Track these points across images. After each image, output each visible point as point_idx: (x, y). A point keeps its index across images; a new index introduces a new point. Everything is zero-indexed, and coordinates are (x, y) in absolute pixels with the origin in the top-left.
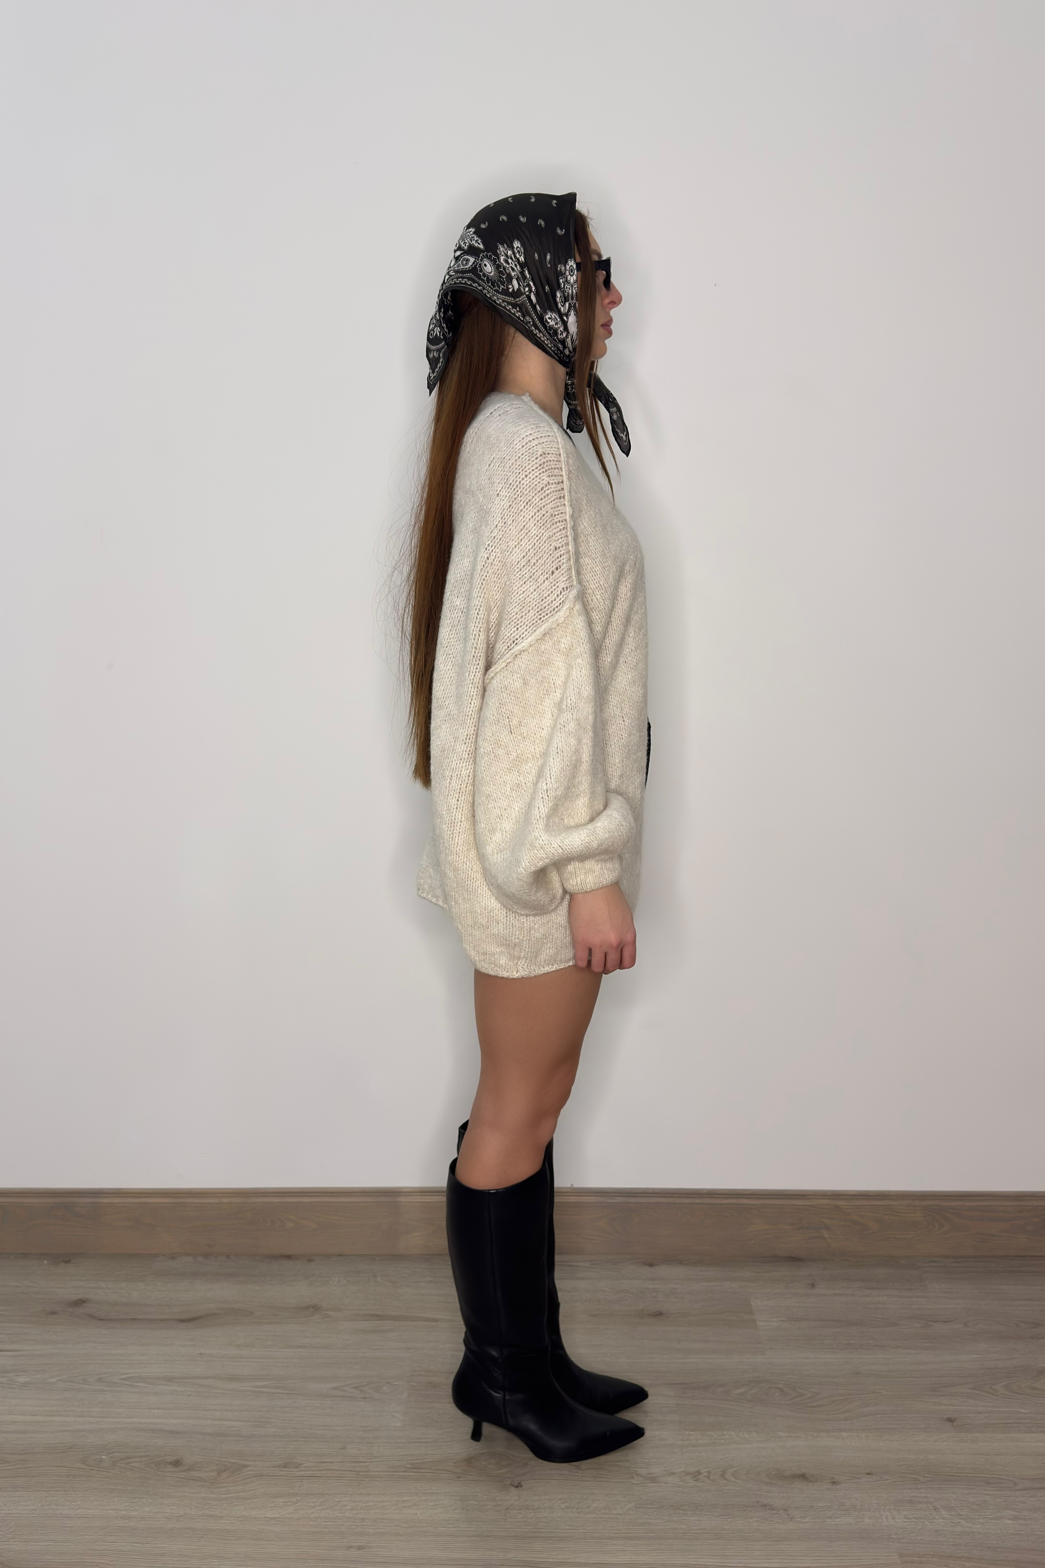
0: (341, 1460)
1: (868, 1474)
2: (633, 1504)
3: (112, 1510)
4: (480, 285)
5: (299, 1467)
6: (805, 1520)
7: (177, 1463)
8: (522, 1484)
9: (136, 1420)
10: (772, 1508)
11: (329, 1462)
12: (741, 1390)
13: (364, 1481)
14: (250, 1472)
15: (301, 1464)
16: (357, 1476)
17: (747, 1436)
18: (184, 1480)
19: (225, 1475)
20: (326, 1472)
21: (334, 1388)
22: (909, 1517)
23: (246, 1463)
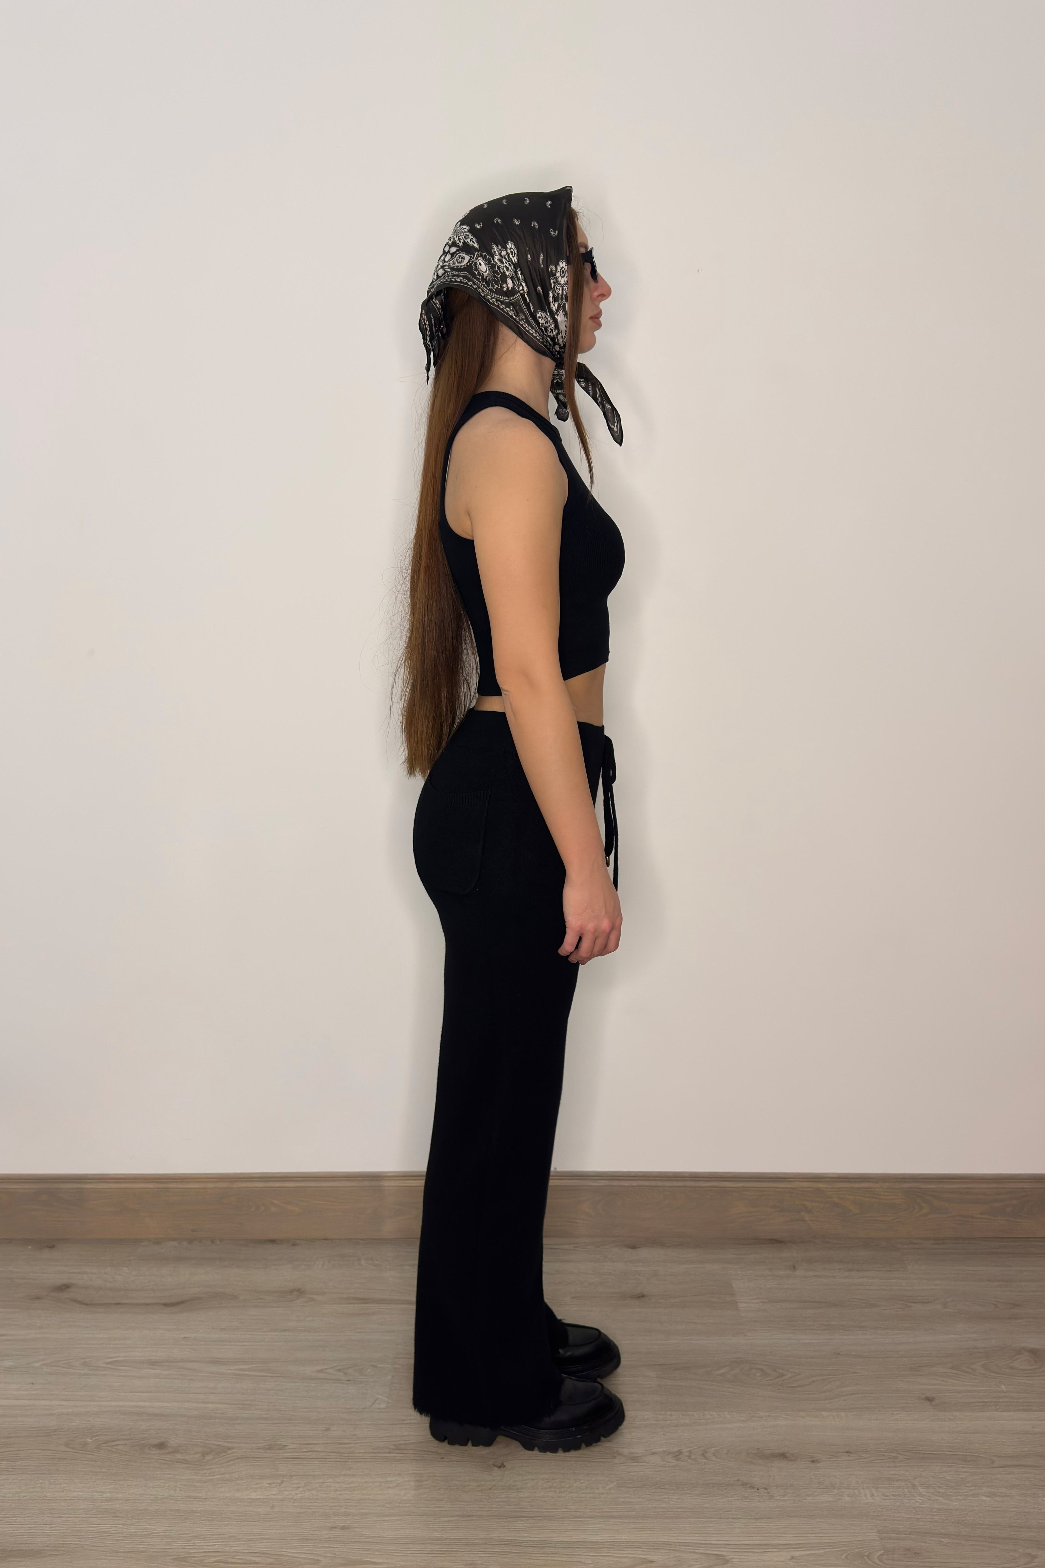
0: (325, 1442)
1: (847, 1452)
2: (615, 1483)
3: (97, 1492)
4: (475, 284)
5: (283, 1449)
6: (786, 1498)
7: (162, 1446)
8: (504, 1464)
9: (121, 1403)
10: (753, 1487)
11: (313, 1444)
12: (722, 1371)
13: (348, 1462)
15: (285, 1446)
16: (342, 1457)
17: (728, 1416)
18: (170, 1462)
19: (208, 1458)
20: (310, 1454)
21: (321, 1371)
22: (888, 1494)
23: (232, 1445)
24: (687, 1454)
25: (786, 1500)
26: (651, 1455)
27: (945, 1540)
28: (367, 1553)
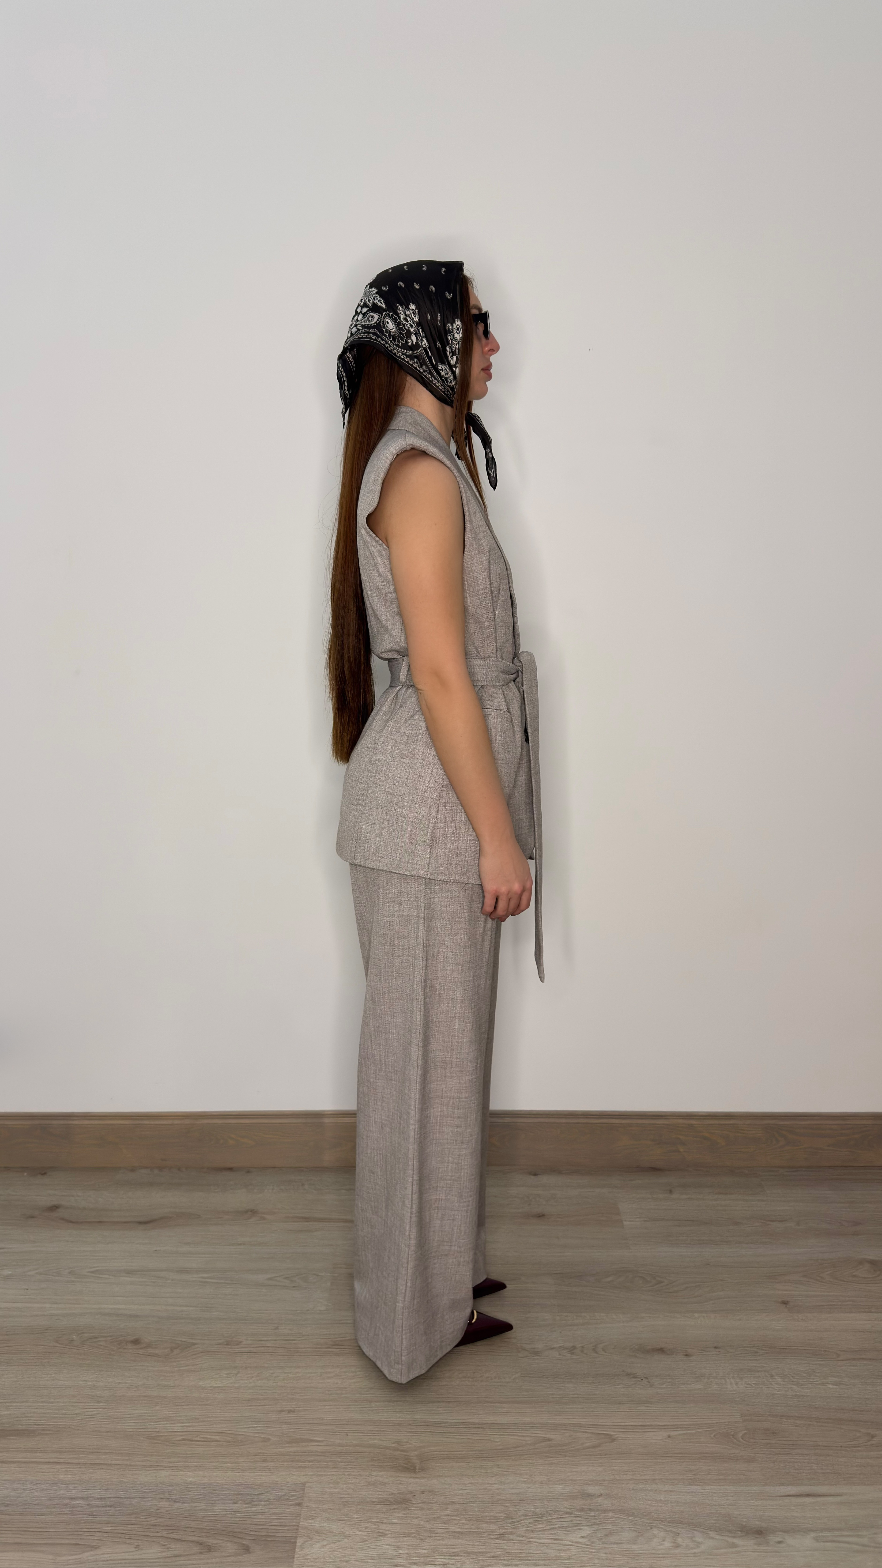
0: (274, 1339)
1: (715, 1347)
2: (519, 1373)
3: (82, 1381)
4: (383, 340)
5: (238, 1345)
6: (663, 1387)
7: (136, 1342)
9: (102, 1306)
11: (264, 1340)
12: (609, 1279)
13: (294, 1355)
14: (198, 1349)
15: (241, 1342)
16: (289, 1352)
17: (614, 1317)
18: (142, 1356)
19: (175, 1352)
20: (262, 1349)
21: (269, 1279)
22: (751, 1383)
23: (194, 1341)
24: (581, 1349)
26: (549, 1350)
27: (799, 1422)
28: (310, 1432)
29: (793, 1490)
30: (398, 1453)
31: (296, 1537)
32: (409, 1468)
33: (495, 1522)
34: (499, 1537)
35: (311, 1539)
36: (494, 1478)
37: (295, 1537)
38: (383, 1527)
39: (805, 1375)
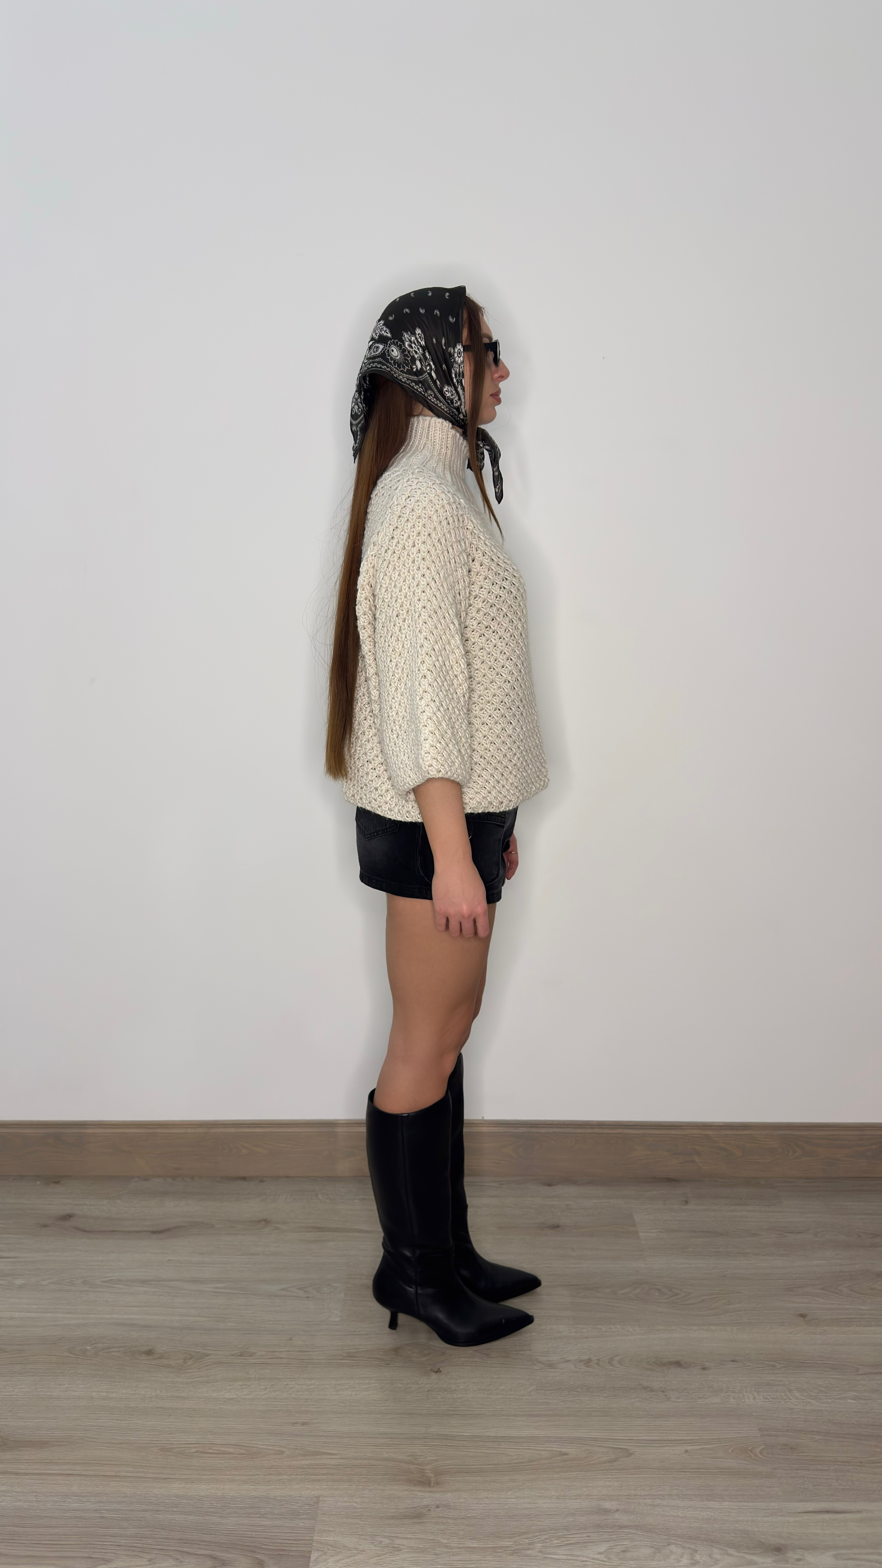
0: (288, 1349)
1: (732, 1361)
2: (535, 1386)
3: (95, 1392)
4: (388, 367)
5: (252, 1356)
6: (680, 1400)
7: (150, 1352)
8: (441, 1369)
9: (115, 1316)
10: (652, 1390)
11: (278, 1352)
12: (626, 1291)
13: (307, 1367)
14: (212, 1360)
15: (254, 1353)
16: (303, 1363)
17: (630, 1329)
18: (155, 1366)
19: (190, 1362)
20: (275, 1360)
21: (282, 1289)
22: (769, 1397)
23: (209, 1352)
24: (596, 1361)
25: (680, 1402)
26: (564, 1362)
27: (817, 1437)
28: (324, 1445)
29: (811, 1506)
30: (412, 1467)
31: (311, 1551)
32: (424, 1482)
33: (510, 1538)
34: (514, 1552)
35: (325, 1553)
36: (509, 1493)
37: (309, 1551)
38: (398, 1541)
39: (823, 1389)
